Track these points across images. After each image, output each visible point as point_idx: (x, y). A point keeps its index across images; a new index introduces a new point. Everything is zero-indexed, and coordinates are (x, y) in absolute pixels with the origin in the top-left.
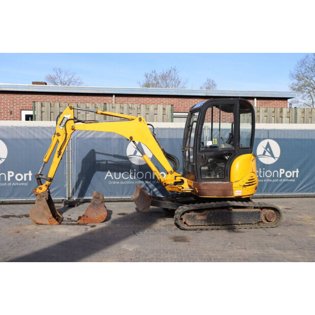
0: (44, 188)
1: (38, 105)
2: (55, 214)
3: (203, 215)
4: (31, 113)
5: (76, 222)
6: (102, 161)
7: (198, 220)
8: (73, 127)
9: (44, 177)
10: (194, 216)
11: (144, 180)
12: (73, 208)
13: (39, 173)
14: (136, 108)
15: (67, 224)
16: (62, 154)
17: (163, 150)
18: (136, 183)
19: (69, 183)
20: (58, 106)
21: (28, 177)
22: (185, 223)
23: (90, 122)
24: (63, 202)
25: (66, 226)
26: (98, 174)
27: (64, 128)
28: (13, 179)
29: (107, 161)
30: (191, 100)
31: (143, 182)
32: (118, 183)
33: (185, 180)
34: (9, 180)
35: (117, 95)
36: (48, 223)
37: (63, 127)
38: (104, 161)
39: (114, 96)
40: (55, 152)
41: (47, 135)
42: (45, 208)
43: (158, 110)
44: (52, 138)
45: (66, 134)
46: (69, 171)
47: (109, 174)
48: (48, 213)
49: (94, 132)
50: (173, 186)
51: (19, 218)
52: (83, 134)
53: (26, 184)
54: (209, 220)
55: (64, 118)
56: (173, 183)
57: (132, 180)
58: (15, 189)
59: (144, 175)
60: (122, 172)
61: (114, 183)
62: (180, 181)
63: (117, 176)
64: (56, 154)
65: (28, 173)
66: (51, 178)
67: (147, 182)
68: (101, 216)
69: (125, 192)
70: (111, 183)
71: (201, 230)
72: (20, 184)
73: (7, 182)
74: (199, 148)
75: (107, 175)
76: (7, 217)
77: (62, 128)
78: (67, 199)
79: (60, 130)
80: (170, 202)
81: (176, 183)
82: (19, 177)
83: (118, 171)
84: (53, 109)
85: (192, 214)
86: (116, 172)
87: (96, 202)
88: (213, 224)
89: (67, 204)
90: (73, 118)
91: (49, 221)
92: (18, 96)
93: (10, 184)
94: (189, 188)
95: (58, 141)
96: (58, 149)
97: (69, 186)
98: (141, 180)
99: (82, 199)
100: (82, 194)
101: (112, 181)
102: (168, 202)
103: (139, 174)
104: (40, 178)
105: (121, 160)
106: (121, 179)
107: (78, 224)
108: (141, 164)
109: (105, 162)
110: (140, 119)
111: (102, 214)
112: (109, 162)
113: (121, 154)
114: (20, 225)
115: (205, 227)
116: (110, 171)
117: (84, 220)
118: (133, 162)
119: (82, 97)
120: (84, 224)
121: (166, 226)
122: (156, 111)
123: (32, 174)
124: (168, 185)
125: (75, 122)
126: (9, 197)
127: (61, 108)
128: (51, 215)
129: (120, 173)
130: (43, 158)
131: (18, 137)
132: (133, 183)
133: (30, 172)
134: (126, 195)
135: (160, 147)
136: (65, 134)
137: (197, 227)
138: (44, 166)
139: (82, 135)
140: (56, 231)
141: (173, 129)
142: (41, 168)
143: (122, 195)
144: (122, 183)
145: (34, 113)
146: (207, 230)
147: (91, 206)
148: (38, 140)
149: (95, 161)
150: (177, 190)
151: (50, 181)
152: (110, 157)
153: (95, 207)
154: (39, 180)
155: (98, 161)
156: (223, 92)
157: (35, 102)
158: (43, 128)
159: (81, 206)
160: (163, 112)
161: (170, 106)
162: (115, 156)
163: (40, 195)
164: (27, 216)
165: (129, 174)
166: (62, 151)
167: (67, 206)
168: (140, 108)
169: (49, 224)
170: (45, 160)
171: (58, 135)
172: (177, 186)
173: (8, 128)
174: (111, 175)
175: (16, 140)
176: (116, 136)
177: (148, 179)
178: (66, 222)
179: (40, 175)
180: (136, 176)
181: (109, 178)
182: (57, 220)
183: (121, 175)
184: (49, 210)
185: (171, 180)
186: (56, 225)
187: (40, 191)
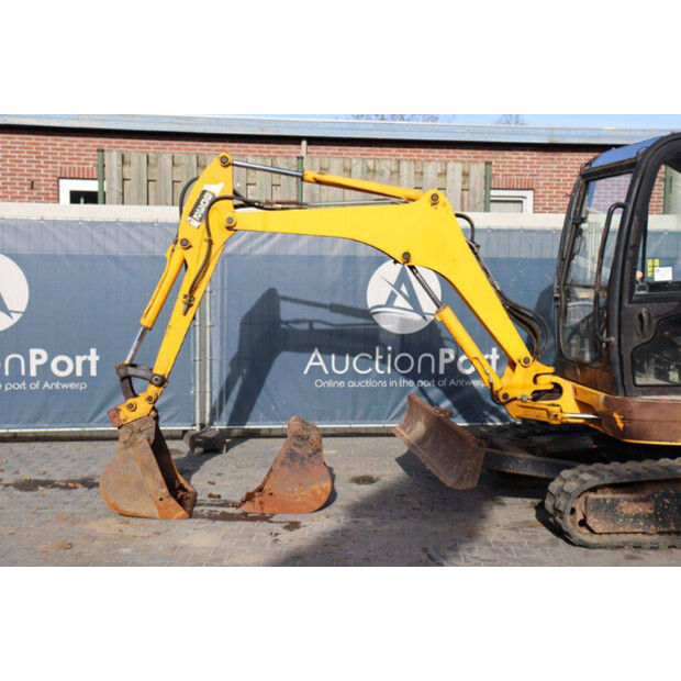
0: (143, 407)
1: (112, 159)
2: (174, 484)
3: (642, 500)
4: (92, 186)
5: (237, 507)
6: (297, 322)
7: (626, 516)
8: (230, 220)
9: (141, 372)
10: (614, 503)
11: (413, 376)
12: (218, 458)
13: (127, 362)
14: (388, 173)
15: (213, 517)
16: (196, 303)
17: (500, 294)
18: (391, 384)
19: (203, 382)
20: (169, 162)
21: (86, 364)
22: (583, 523)
23: (286, 205)
24: (187, 438)
25: (209, 523)
26: (284, 359)
27: (203, 225)
28: (44, 370)
29: (311, 323)
30: (507, 154)
31: (411, 383)
32: (341, 384)
33: (567, 386)
34: (33, 373)
35: (313, 141)
36: (154, 511)
37: (200, 220)
38: (304, 321)
39: (304, 143)
40: (176, 298)
41: (142, 246)
42: (145, 468)
43: (449, 177)
44: (168, 255)
45: (210, 243)
46: (203, 349)
47: (316, 360)
48: (155, 482)
49: (277, 237)
50: (531, 404)
51: (65, 492)
52: (245, 242)
53: (82, 386)
54: (659, 518)
55: (204, 192)
56: (528, 393)
57: (379, 377)
58: (50, 400)
59: (416, 364)
60: (353, 355)
61: (330, 384)
62: (551, 387)
63: (340, 366)
64: (180, 305)
65: (88, 354)
66: (163, 377)
67: (423, 383)
68: (313, 492)
69: (361, 411)
70: (323, 384)
71: (638, 547)
72: (65, 386)
73: (28, 379)
74: (632, 290)
75: (311, 363)
76: (28, 486)
77: (196, 224)
78: (197, 428)
79: (192, 229)
80: (529, 456)
81: (537, 395)
82: (62, 366)
83: (341, 353)
84: (155, 170)
85: (608, 495)
86: (336, 354)
87: (297, 450)
88: (673, 528)
89: (199, 445)
90: (230, 194)
91: (159, 508)
92: (50, 139)
93: (37, 385)
94: (578, 410)
95: (185, 264)
96: (185, 289)
97: (203, 393)
98: (407, 376)
99: (237, 430)
100: (240, 415)
101: (326, 378)
102: (523, 456)
103: (402, 358)
104: (129, 377)
105: (350, 320)
106: (352, 375)
107: (245, 517)
108: (407, 332)
109: (305, 326)
110: (435, 200)
111: (316, 487)
112: (317, 326)
113: (350, 303)
114: (72, 520)
115: (647, 538)
116: (321, 352)
117: (261, 503)
118: (384, 326)
119: (220, 144)
120: (264, 518)
121: (515, 529)
122: (442, 179)
123: (98, 358)
124: (515, 399)
125: (236, 207)
126: (33, 421)
127: (177, 170)
128: (165, 490)
129: (347, 358)
130: (140, 314)
131: (60, 251)
132: (384, 384)
133: (93, 351)
134: (364, 418)
135: (494, 286)
136: (206, 245)
137: (623, 538)
138: (141, 339)
139: (239, 247)
140: (183, 542)
141: (498, 231)
142: (135, 345)
143: (352, 419)
144: (352, 384)
145: (101, 186)
146: (655, 548)
147: (283, 463)
148: (116, 259)
149: (278, 321)
150: (543, 417)
151: (160, 386)
152: (322, 310)
153: (297, 465)
154: (127, 380)
155: (286, 323)
156: (595, 133)
157: (103, 151)
158: (131, 225)
159: (236, 450)
160: (464, 183)
161: (482, 166)
162: (334, 308)
163: (132, 427)
164: (89, 483)
165: (374, 359)
166: (198, 295)
167: (198, 450)
168: (398, 172)
169: (157, 515)
170: (146, 321)
171: (186, 245)
172: (543, 403)
173: (29, 223)
174: (321, 363)
175: (54, 258)
176: (338, 250)
177: (426, 375)
178: (207, 509)
179: (133, 365)
180: (393, 367)
181: (316, 371)
182: (181, 502)
183: (351, 363)
184: (159, 475)
185: (524, 387)
186: (179, 518)
187: (132, 416)
